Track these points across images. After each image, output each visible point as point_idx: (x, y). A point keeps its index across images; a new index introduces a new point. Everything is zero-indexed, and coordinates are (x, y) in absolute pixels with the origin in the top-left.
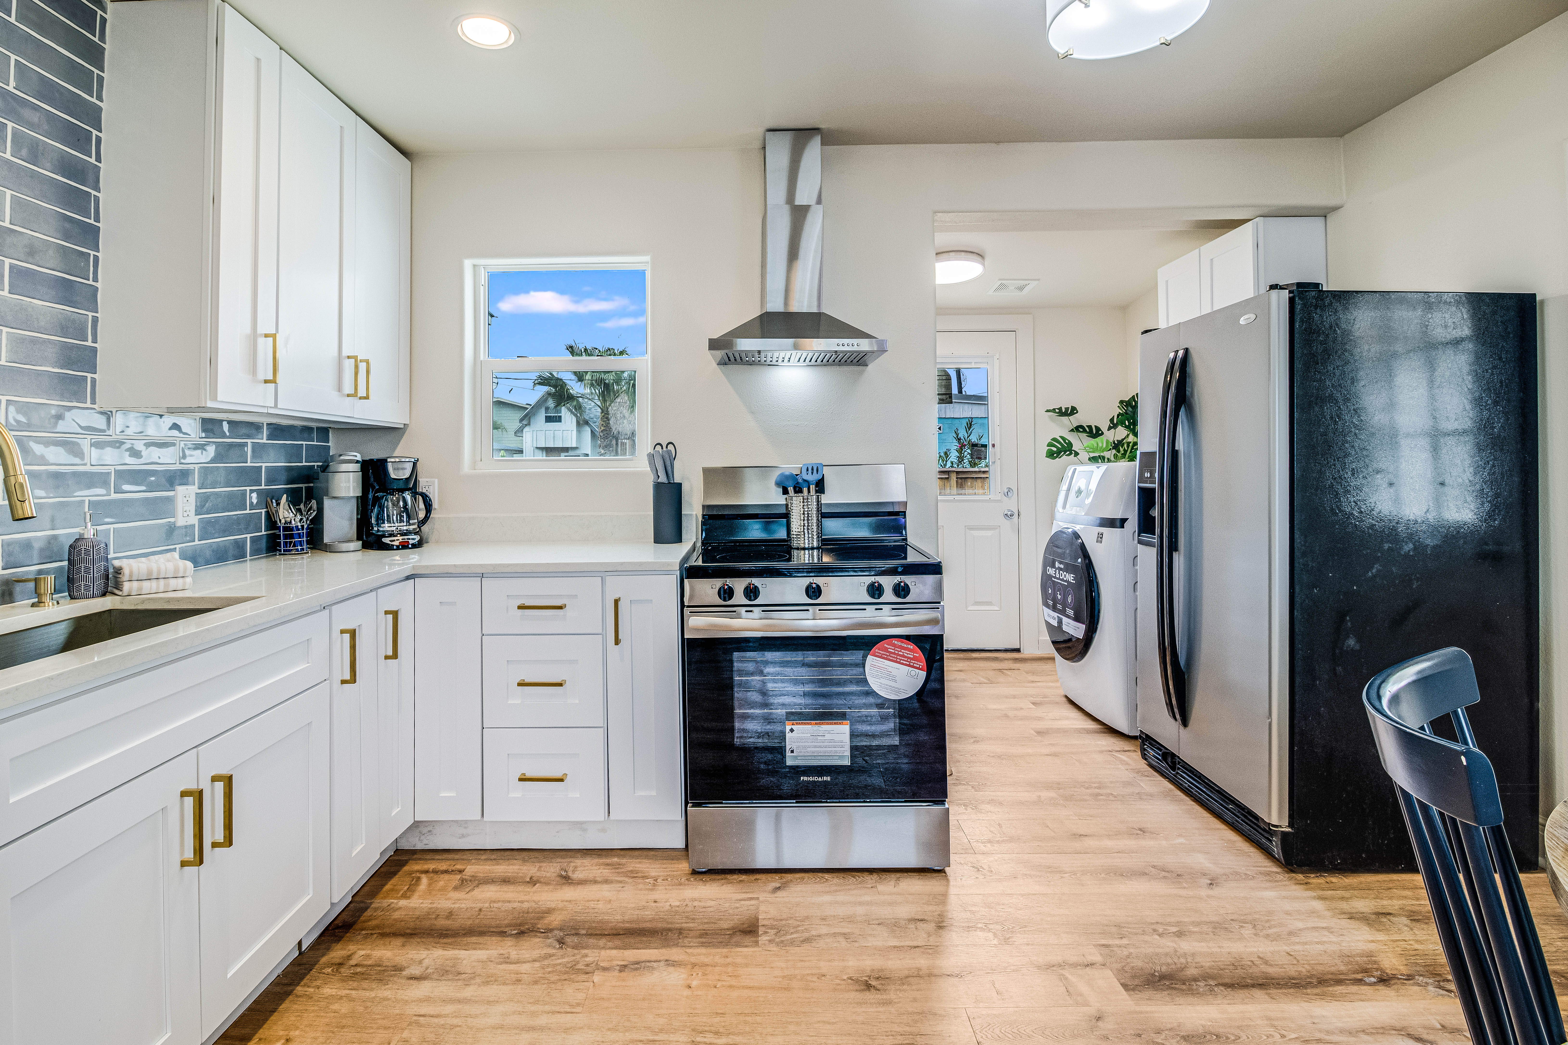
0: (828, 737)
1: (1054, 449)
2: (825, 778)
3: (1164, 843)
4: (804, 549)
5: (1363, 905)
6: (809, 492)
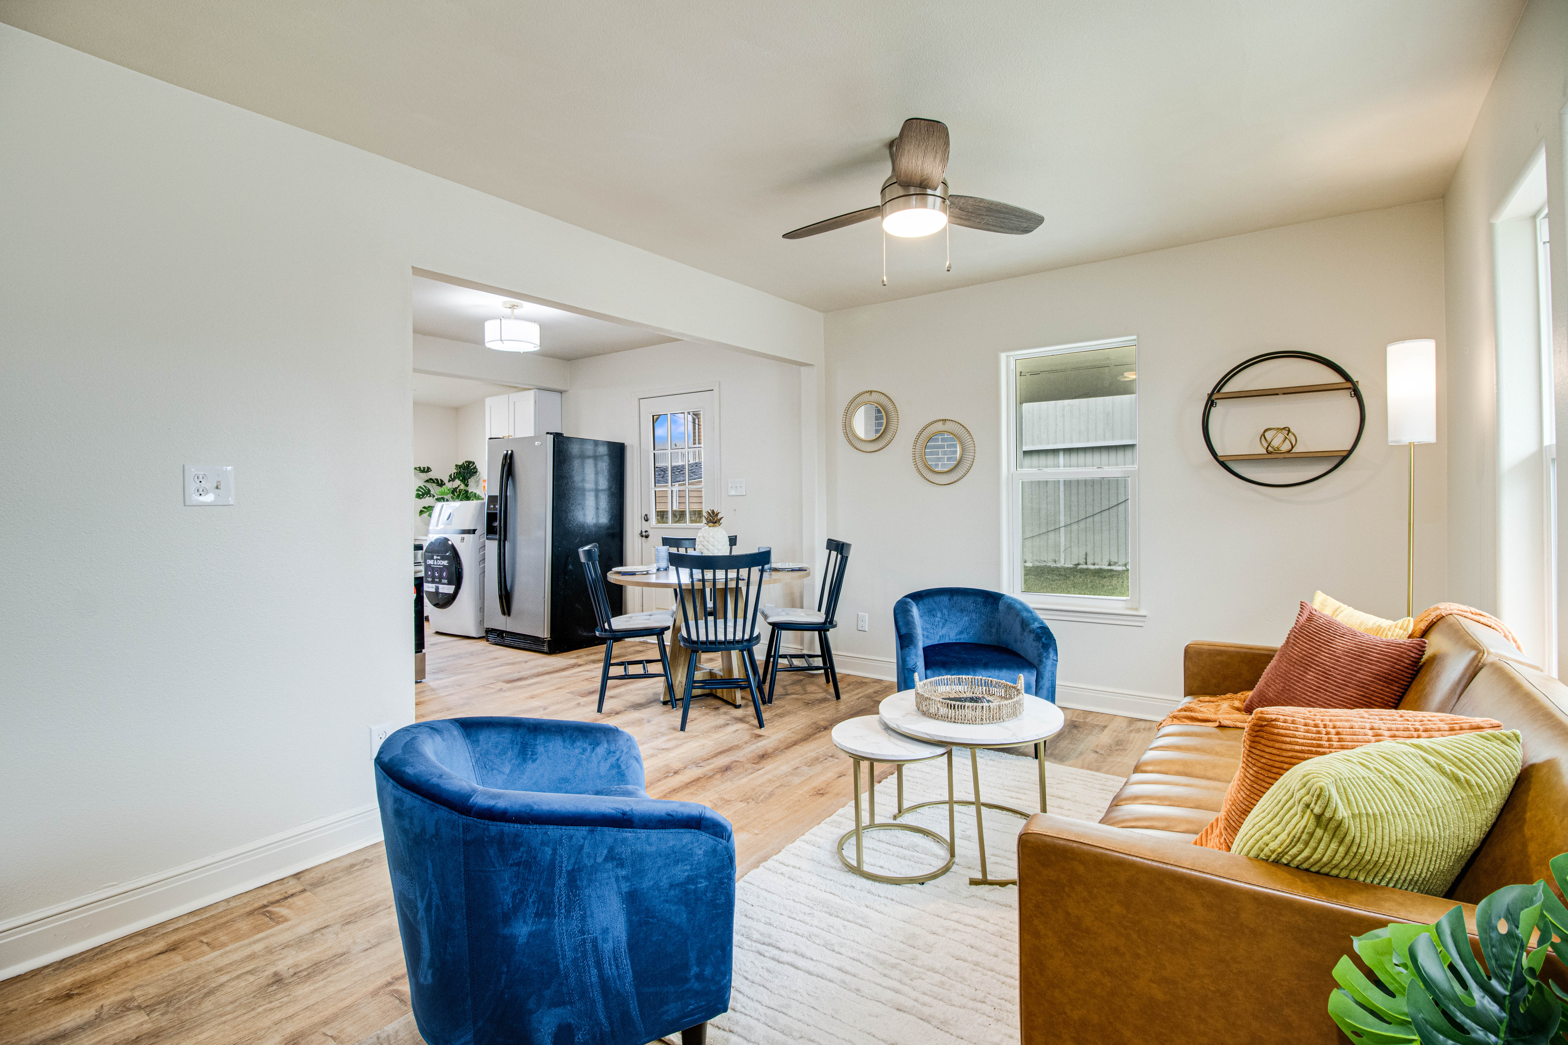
1: (420, 493)
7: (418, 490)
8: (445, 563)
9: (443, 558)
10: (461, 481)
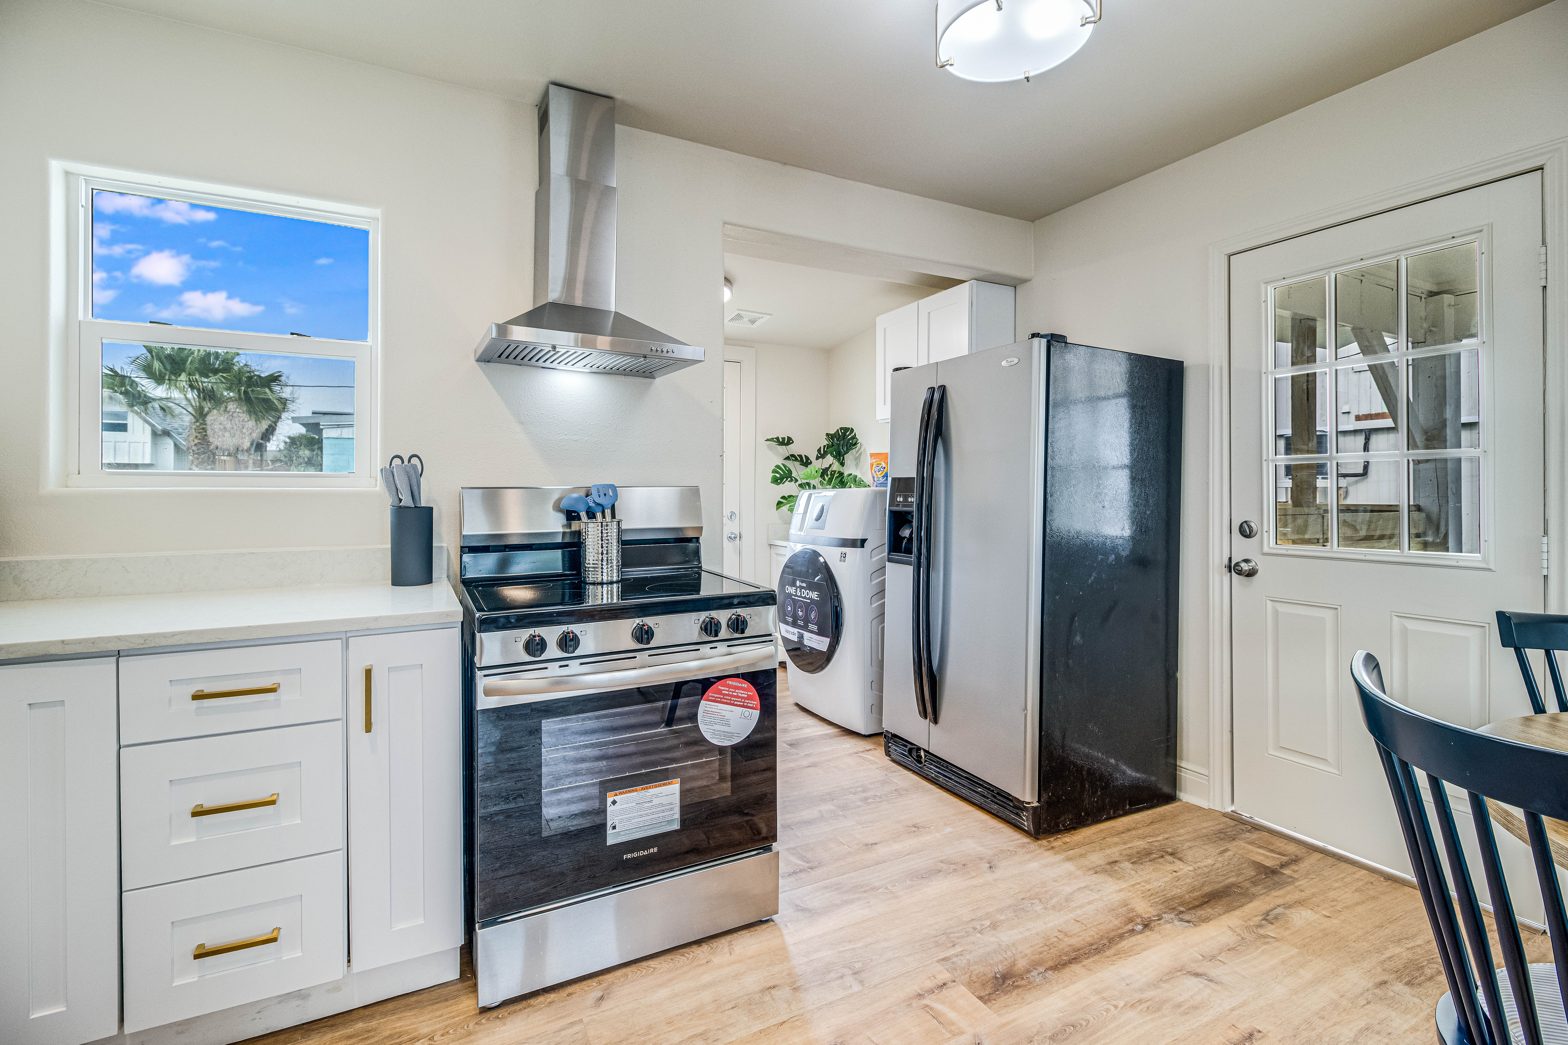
0: (656, 801)
1: (778, 476)
2: (652, 850)
3: (937, 835)
4: (602, 584)
5: (1097, 858)
6: (604, 517)
7: (774, 471)
8: (814, 595)
9: (811, 587)
10: (835, 457)
